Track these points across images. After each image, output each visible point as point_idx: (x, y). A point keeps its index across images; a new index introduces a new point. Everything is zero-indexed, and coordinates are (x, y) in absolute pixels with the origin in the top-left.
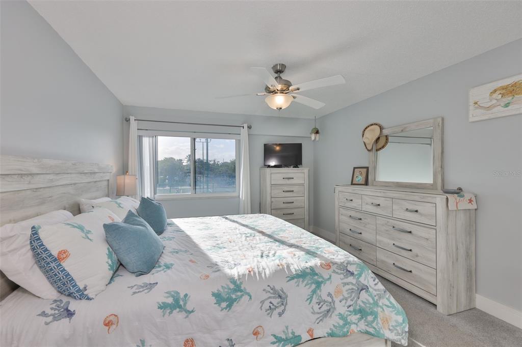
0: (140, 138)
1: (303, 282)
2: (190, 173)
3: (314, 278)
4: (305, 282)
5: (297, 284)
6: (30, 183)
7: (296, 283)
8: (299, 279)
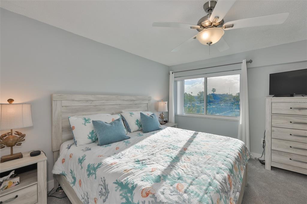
0: (176, 82)
1: (120, 190)
2: (204, 100)
3: (128, 194)
4: (121, 192)
5: (116, 189)
6: (91, 103)
7: (116, 187)
8: (119, 187)
